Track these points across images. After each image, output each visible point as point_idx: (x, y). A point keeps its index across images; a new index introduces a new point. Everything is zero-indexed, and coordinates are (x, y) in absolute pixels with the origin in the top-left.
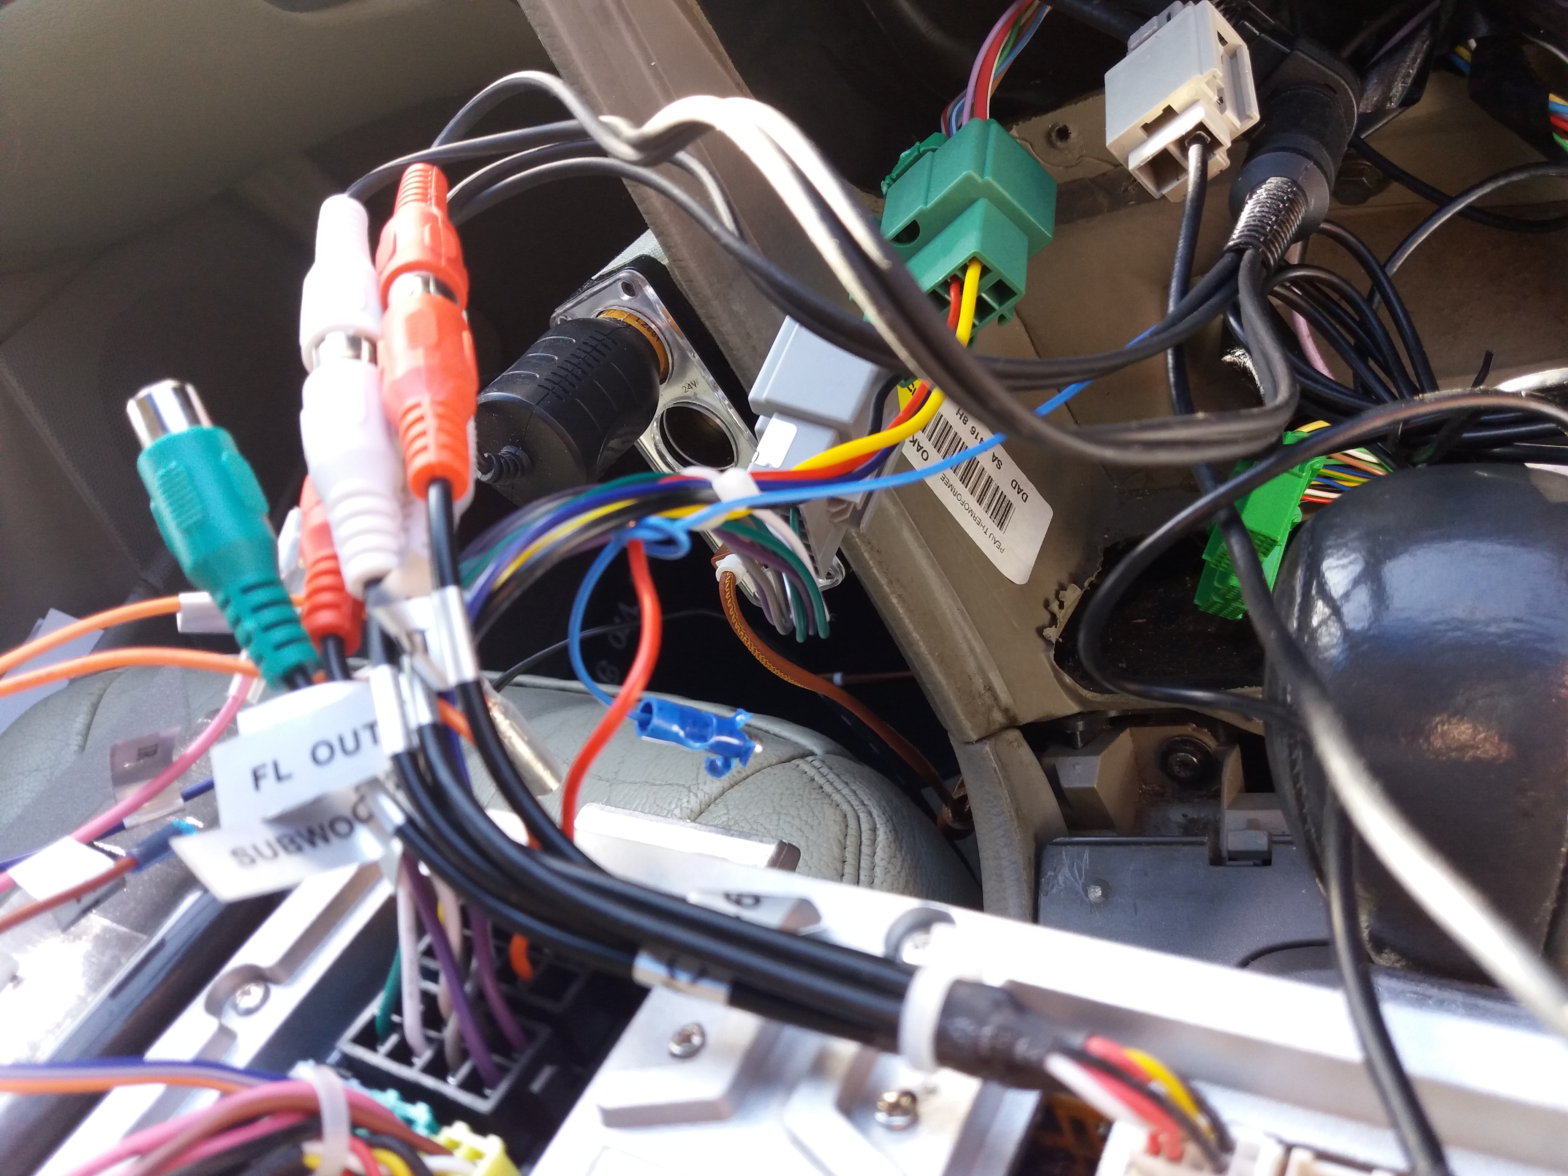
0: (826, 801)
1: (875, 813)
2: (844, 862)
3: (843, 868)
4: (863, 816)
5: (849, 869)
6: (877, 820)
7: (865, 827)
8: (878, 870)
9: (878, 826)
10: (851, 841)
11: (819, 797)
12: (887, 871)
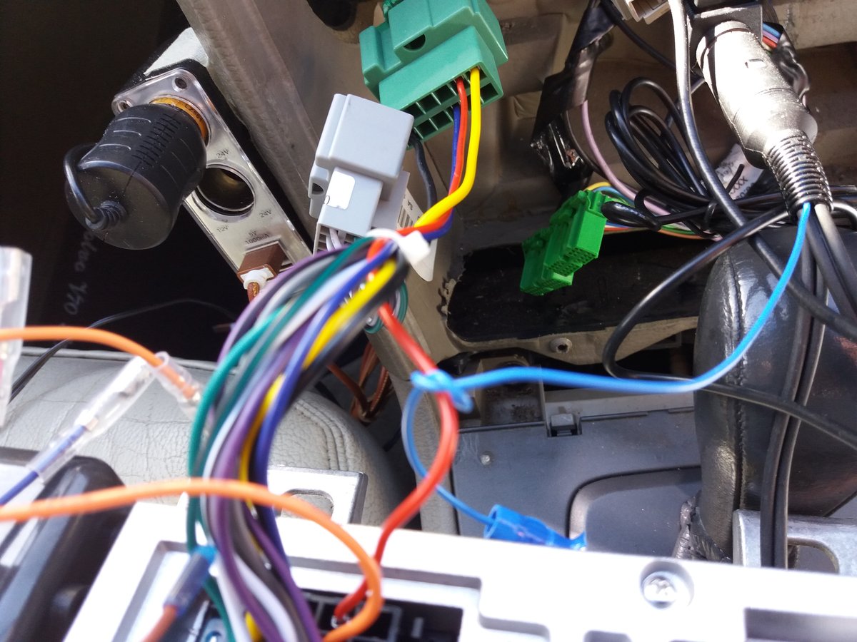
0: (309, 422)
1: (340, 425)
2: (329, 460)
3: (329, 464)
4: (333, 429)
5: (333, 464)
6: (342, 429)
7: (336, 435)
8: (349, 461)
9: (343, 433)
10: (330, 446)
11: (303, 420)
12: (355, 461)
